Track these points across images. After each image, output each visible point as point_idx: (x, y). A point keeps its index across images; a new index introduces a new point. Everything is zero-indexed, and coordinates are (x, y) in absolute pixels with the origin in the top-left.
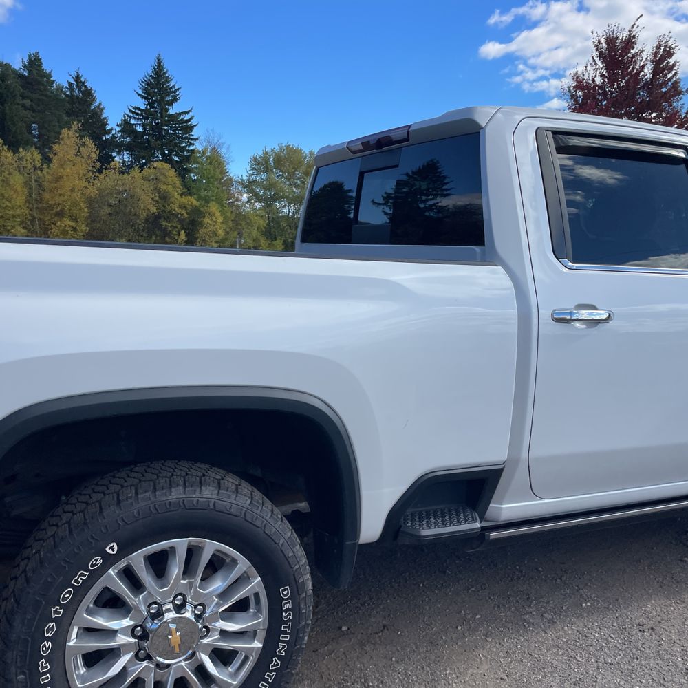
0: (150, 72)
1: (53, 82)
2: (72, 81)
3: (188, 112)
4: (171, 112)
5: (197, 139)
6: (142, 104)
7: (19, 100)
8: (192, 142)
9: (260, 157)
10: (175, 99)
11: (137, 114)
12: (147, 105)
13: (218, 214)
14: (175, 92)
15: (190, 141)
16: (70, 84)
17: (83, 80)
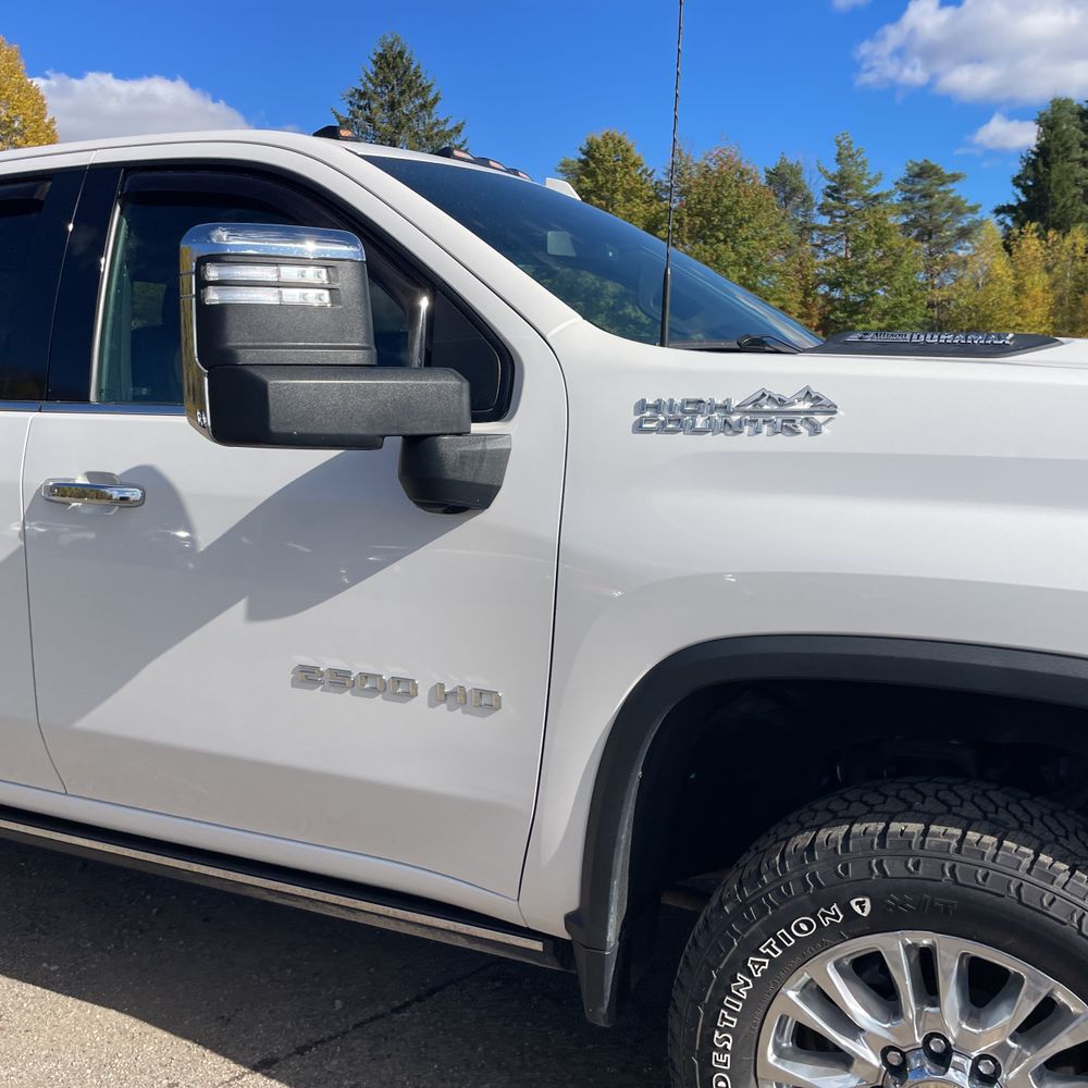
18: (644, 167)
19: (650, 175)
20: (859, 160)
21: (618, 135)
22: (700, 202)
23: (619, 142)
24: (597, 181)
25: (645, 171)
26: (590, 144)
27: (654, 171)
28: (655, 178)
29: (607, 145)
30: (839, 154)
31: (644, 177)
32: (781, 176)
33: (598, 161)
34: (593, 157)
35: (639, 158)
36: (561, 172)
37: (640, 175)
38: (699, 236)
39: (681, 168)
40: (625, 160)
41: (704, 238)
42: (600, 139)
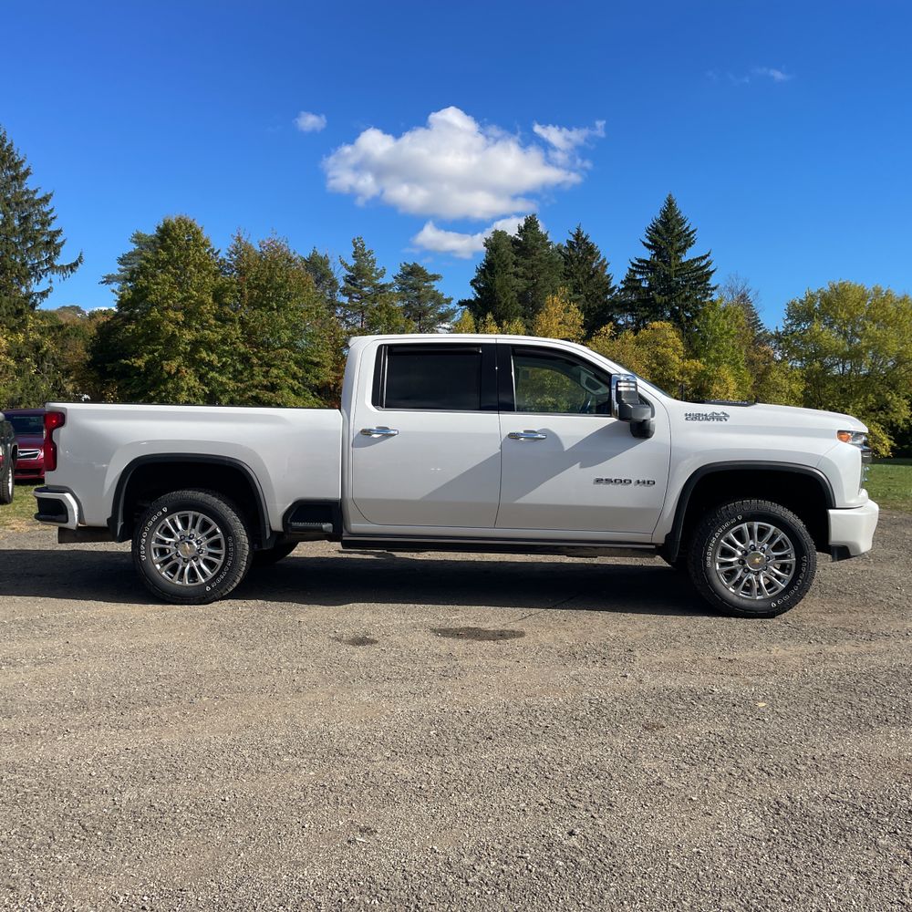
0: (659, 216)
1: (549, 244)
2: (572, 239)
3: (704, 258)
4: (684, 259)
5: (715, 288)
6: (647, 255)
7: (512, 269)
8: (709, 292)
9: (801, 302)
10: (689, 244)
11: (642, 267)
12: (654, 255)
13: (730, 379)
14: (689, 234)
15: (707, 291)
16: (570, 242)
17: (584, 236)
18: (212, 247)
19: (216, 254)
20: (370, 258)
21: (189, 219)
22: (256, 279)
23: (191, 226)
24: (172, 254)
25: (212, 250)
26: (166, 225)
27: (219, 251)
28: (220, 256)
29: (180, 227)
30: (355, 253)
31: (211, 254)
32: (314, 264)
33: (173, 239)
34: (169, 235)
35: (207, 240)
36: (135, 242)
37: (208, 253)
38: (256, 304)
39: (241, 250)
40: (195, 240)
41: (260, 306)
42: (174, 221)
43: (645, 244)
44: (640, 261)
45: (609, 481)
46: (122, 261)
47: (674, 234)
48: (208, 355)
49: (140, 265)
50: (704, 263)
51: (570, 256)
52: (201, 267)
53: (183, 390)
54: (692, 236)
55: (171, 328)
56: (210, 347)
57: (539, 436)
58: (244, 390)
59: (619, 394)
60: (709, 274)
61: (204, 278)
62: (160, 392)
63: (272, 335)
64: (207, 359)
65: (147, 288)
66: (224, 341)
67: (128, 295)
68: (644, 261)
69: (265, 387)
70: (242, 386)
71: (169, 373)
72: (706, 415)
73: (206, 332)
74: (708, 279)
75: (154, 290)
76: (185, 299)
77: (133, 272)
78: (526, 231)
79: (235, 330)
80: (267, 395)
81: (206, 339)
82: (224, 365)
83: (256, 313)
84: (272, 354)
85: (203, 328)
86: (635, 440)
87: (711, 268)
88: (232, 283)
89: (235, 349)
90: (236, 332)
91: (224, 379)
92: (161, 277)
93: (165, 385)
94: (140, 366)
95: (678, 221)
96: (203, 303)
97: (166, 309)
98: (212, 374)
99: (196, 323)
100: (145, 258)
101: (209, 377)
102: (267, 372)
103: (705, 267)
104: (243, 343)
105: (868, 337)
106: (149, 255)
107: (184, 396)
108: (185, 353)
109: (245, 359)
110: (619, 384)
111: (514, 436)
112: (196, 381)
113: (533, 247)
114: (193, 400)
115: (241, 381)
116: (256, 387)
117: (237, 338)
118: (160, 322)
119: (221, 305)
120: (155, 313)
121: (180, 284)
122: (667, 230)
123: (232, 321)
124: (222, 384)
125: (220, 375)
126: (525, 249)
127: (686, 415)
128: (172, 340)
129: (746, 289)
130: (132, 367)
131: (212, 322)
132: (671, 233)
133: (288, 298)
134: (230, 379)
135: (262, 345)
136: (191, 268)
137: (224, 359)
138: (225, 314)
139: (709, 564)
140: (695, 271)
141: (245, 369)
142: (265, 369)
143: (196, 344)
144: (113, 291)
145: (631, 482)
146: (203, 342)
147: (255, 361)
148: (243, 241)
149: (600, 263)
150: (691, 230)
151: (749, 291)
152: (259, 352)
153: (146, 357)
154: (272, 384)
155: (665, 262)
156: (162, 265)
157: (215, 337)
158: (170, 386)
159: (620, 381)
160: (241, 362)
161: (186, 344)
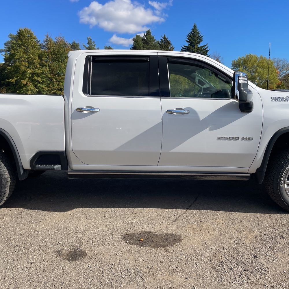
0: (191, 31)
1: (155, 40)
3: (206, 46)
4: (199, 46)
6: (187, 44)
9: (237, 61)
10: (201, 41)
11: (185, 49)
12: (189, 45)
14: (201, 38)
16: (162, 40)
17: (166, 38)
18: (37, 39)
19: (39, 42)
20: (94, 44)
21: (29, 29)
22: (54, 51)
23: (29, 31)
24: (23, 42)
25: (37, 40)
26: (20, 31)
27: (40, 41)
28: (40, 43)
29: (26, 32)
30: (88, 42)
31: (37, 42)
32: (74, 46)
33: (23, 36)
34: (21, 35)
35: (35, 37)
36: (10, 37)
37: (36, 41)
38: (54, 60)
39: (48, 41)
40: (31, 37)
41: (55, 60)
42: (23, 30)
43: (186, 41)
44: (185, 46)
45: (226, 138)
46: (5, 44)
47: (196, 37)
48: (37, 78)
49: (12, 46)
50: (206, 47)
51: (162, 45)
52: (33, 46)
53: (29, 90)
54: (202, 38)
55: (23, 68)
56: (38, 76)
57: (185, 112)
58: (51, 90)
59: (239, 84)
60: (207, 51)
61: (35, 50)
62: (21, 91)
63: (60, 71)
64: (37, 79)
65: (14, 54)
66: (43, 73)
67: (8, 56)
68: (186, 47)
69: (58, 90)
70: (50, 89)
71: (24, 84)
72: (283, 98)
73: (36, 70)
74: (207, 53)
75: (17, 55)
76: (28, 58)
77: (9, 48)
78: (147, 36)
79: (47, 69)
80: (59, 92)
81: (36, 72)
82: (43, 82)
83: (54, 63)
84: (60, 78)
85: (36, 68)
86: (242, 114)
87: (208, 49)
88: (45, 52)
89: (47, 76)
90: (47, 70)
91: (43, 87)
92: (19, 50)
93: (23, 89)
94: (13, 82)
95: (197, 33)
96: (35, 59)
97: (22, 61)
98: (39, 85)
99: (33, 66)
100: (13, 43)
101: (38, 86)
102: (59, 84)
103: (206, 49)
104: (50, 74)
105: (258, 72)
106: (15, 42)
107: (29, 92)
108: (29, 77)
109: (51, 79)
110: (240, 78)
111: (170, 112)
112: (33, 87)
113: (149, 41)
114: (32, 93)
115: (50, 87)
116: (55, 89)
117: (47, 72)
118: (19, 66)
119: (41, 60)
120: (17, 63)
121: (26, 53)
122: (194, 36)
123: (46, 66)
124: (43, 88)
125: (42, 85)
126: (147, 42)
127: (272, 98)
128: (24, 73)
129: (219, 56)
130: (10, 82)
131: (38, 66)
132: (195, 37)
133: (65, 58)
134: (45, 86)
135: (56, 75)
136: (30, 46)
137: (43, 79)
138: (43, 63)
139: (281, 186)
140: (202, 50)
141: (51, 83)
142: (58, 83)
143: (33, 74)
144: (2, 55)
145: (239, 138)
146: (36, 73)
147: (54, 80)
148: (49, 37)
149: (171, 47)
150: (201, 36)
151: (220, 57)
152: (55, 77)
153: (15, 79)
154: (61, 88)
155: (193, 47)
156: (19, 46)
157: (39, 71)
158: (24, 89)
159: (240, 77)
160: (49, 81)
161: (29, 74)
